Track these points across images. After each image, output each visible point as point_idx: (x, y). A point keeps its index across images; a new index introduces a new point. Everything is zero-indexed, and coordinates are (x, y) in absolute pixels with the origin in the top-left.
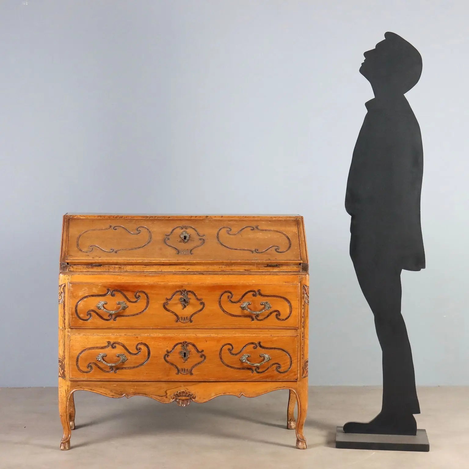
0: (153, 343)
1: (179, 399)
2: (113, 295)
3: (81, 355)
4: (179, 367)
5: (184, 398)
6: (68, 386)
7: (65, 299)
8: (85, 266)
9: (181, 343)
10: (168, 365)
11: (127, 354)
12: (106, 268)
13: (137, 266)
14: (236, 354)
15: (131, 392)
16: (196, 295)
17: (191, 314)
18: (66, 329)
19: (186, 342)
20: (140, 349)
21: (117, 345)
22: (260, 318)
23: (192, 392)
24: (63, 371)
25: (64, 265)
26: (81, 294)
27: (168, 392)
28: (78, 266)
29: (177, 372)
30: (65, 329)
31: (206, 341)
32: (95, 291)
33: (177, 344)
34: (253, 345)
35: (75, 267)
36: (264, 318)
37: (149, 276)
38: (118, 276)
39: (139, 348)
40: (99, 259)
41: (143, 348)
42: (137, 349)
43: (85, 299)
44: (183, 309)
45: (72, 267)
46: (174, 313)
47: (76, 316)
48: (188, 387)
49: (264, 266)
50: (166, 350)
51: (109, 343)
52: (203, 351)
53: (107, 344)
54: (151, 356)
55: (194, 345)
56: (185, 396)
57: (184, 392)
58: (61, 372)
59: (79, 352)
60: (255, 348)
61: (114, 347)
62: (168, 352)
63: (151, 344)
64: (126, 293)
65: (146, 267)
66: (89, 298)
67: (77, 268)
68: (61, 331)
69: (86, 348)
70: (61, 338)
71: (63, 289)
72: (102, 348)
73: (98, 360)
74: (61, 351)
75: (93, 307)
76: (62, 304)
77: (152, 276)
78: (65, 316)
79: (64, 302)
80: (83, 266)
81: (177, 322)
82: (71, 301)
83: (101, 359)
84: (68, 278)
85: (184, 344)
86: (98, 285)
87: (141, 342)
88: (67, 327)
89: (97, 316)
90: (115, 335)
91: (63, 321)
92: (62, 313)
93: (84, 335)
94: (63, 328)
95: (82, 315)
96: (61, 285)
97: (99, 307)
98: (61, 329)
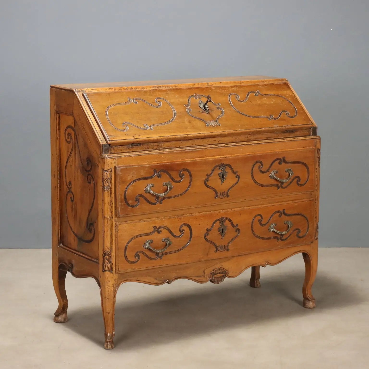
0: (194, 222)
1: (215, 277)
2: (159, 176)
3: (129, 245)
4: (218, 245)
5: (219, 275)
6: (115, 280)
7: (111, 185)
8: (126, 147)
9: (218, 220)
10: (208, 244)
11: (171, 237)
12: (146, 146)
13: (174, 142)
14: (265, 225)
15: (173, 277)
16: (233, 168)
17: (229, 188)
18: (113, 218)
19: (223, 218)
20: (183, 230)
21: (162, 229)
22: (285, 185)
23: (226, 268)
24: (110, 264)
25: (106, 148)
27: (206, 271)
28: (119, 147)
29: (215, 249)
31: (241, 214)
32: (143, 174)
33: (216, 221)
34: (279, 214)
35: (116, 148)
36: (288, 185)
37: (190, 152)
38: (162, 155)
40: (139, 137)
41: (186, 229)
42: (180, 231)
43: (134, 184)
44: (221, 184)
45: (113, 149)
46: (214, 189)
47: (125, 203)
48: (223, 264)
49: (282, 133)
50: (206, 228)
51: (155, 227)
52: (237, 225)
53: (152, 230)
54: (193, 236)
55: (230, 220)
56: (220, 273)
57: (219, 269)
58: (108, 266)
59: (127, 241)
60: (280, 216)
61: (160, 232)
62: (208, 230)
63: (193, 223)
64: (171, 173)
66: (138, 182)
67: (118, 149)
68: (108, 221)
69: (134, 236)
70: (108, 228)
71: (110, 174)
72: (148, 234)
73: (145, 248)
74: (109, 243)
75: (141, 192)
76: (109, 191)
77: (192, 152)
78: (112, 204)
79: (111, 188)
80: (123, 146)
81: (216, 198)
82: (120, 187)
83: (148, 246)
84: (115, 162)
85: (222, 220)
86: (145, 167)
87: (183, 223)
88: (114, 216)
89: (144, 201)
90: (160, 219)
91: (110, 210)
92: (109, 201)
93: (131, 223)
94: (110, 217)
95: (130, 202)
96: (108, 170)
97: (147, 190)
98: (108, 218)
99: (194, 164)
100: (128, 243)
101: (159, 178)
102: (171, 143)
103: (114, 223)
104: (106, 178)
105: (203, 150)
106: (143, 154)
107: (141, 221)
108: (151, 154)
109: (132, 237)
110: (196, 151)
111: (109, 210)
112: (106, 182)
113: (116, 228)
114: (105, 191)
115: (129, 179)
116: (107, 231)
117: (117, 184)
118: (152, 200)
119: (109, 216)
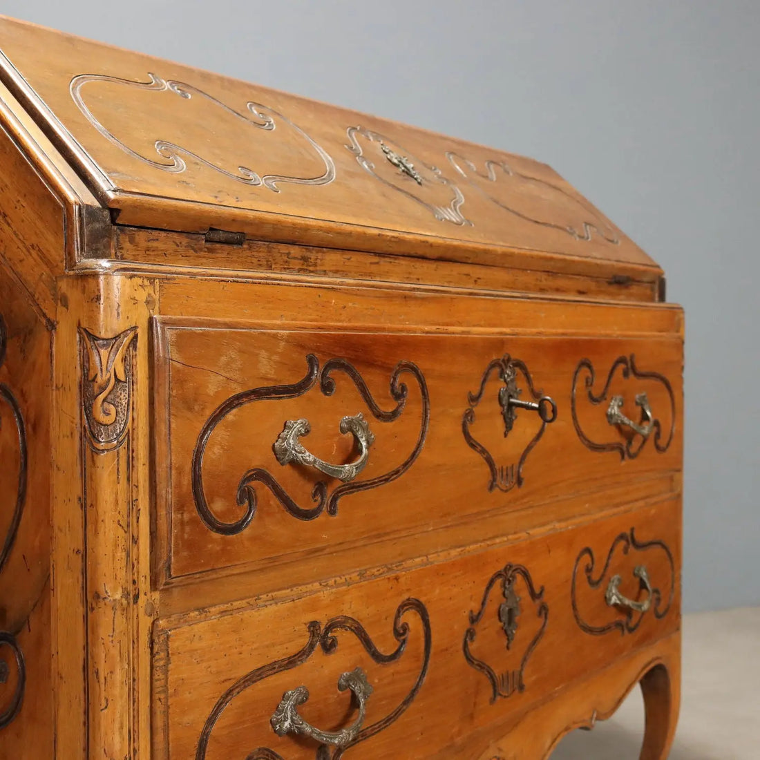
0: (437, 591)
2: (327, 388)
3: (215, 729)
4: (498, 673)
7: (133, 418)
8: (184, 241)
9: (498, 575)
12: (261, 254)
14: (598, 582)
16: (532, 376)
17: (522, 451)
18: (142, 597)
19: (510, 566)
20: (406, 627)
21: (338, 633)
22: (634, 448)
25: (97, 225)
26: (215, 386)
28: (155, 233)
29: (491, 692)
30: (136, 597)
31: (549, 551)
32: (268, 369)
33: (492, 581)
34: (623, 543)
35: (141, 237)
36: (640, 449)
37: (416, 298)
38: (331, 293)
39: (403, 627)
40: (240, 205)
42: (397, 634)
43: (231, 416)
44: (506, 435)
45: (132, 241)
46: (485, 455)
47: (196, 514)
49: (607, 282)
50: (467, 612)
51: (313, 627)
52: (543, 589)
53: (305, 641)
54: (432, 651)
55: (526, 575)
59: (208, 712)
60: (626, 551)
61: (331, 646)
62: (472, 620)
63: (433, 596)
64: (366, 376)
65: (377, 263)
67: (150, 244)
68: (118, 612)
69: (234, 681)
70: (117, 653)
71: (124, 359)
72: (290, 662)
73: (279, 733)
74: (121, 733)
75: (259, 458)
76: (123, 452)
77: (423, 299)
78: (135, 520)
79: (130, 436)
80: (175, 236)
81: (491, 488)
82: (173, 425)
83: (292, 721)
84: (149, 295)
85: (506, 575)
86: (275, 336)
87: (405, 597)
88: (144, 585)
89: (275, 502)
90: (332, 587)
91: (128, 555)
92: (123, 507)
93: (223, 613)
94: (128, 594)
95: (218, 506)
96: (116, 337)
97: (286, 450)
98: (115, 600)
99: (434, 345)
100: (211, 721)
101: (326, 394)
102: (345, 256)
103: (146, 622)
104: (109, 380)
105: (452, 298)
106: (262, 278)
107: (260, 603)
108: (293, 284)
109: (229, 685)
110: (433, 299)
111: (121, 554)
112: (104, 400)
113: (155, 650)
114: (97, 451)
115: (212, 390)
116: (111, 672)
117: (162, 413)
118: (302, 494)
119: (124, 589)
